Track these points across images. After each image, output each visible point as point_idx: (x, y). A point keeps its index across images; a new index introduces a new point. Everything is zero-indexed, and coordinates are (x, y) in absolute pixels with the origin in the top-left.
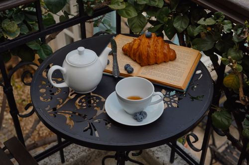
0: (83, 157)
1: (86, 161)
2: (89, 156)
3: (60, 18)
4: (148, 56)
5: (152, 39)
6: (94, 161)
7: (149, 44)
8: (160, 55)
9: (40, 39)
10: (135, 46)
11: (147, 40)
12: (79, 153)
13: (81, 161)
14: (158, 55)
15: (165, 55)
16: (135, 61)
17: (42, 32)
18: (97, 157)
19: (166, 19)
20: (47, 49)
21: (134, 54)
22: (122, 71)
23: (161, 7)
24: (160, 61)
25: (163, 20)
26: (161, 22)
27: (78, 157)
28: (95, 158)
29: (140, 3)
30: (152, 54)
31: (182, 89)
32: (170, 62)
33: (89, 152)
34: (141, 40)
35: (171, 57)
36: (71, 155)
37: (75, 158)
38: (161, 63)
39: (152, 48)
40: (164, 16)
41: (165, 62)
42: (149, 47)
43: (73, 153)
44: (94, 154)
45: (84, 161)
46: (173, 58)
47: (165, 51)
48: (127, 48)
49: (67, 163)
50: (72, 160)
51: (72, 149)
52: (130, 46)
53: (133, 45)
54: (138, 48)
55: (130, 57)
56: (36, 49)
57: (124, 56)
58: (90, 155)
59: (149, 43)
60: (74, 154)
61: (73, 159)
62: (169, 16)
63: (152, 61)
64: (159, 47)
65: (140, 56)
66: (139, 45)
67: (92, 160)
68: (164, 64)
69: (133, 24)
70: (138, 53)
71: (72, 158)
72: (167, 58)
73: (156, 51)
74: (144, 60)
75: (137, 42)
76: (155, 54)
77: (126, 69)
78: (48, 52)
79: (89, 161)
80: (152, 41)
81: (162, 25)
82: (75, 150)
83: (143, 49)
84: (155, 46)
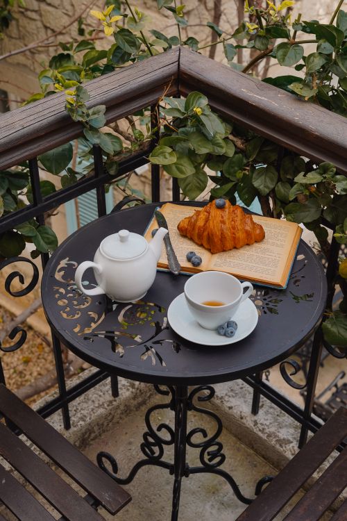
0: (100, 417)
1: (105, 424)
2: (110, 414)
3: (62, 180)
4: (223, 238)
5: (227, 210)
6: (118, 423)
7: (222, 219)
8: (241, 235)
9: (35, 218)
10: (201, 223)
11: (219, 212)
12: (93, 410)
13: (98, 425)
14: (237, 235)
15: (248, 234)
16: (201, 245)
17: (39, 206)
18: (123, 416)
19: (240, 175)
20: (48, 234)
21: (200, 236)
22: (184, 263)
23: (231, 156)
24: (241, 244)
25: (235, 176)
26: (232, 178)
27: (93, 418)
28: (121, 418)
29: (200, 153)
30: (228, 234)
31: (281, 286)
32: (256, 245)
33: (111, 407)
34: (209, 213)
35: (257, 237)
36: (79, 415)
37: (88, 419)
38: (242, 247)
39: (228, 225)
40: (236, 168)
41: (248, 245)
42: (223, 222)
43: (82, 412)
44: (119, 412)
45: (103, 424)
46: (261, 238)
47: (248, 228)
48: (186, 226)
49: (75, 429)
50: (81, 423)
51: (79, 404)
52: (192, 222)
53: (196, 221)
54: (205, 225)
55: (191, 239)
56: (30, 235)
57: (182, 239)
58: (112, 412)
59: (222, 217)
60: (85, 412)
61: (84, 421)
62: (245, 170)
63: (229, 244)
64: (238, 223)
65: (210, 239)
66: (207, 220)
67: (115, 420)
68: (247, 248)
69: (187, 185)
70: (206, 233)
71: (83, 419)
72: (251, 238)
73: (234, 228)
74: (215, 243)
75: (203, 216)
76: (234, 234)
77: (189, 259)
78: (48, 238)
79: (110, 424)
80: (227, 213)
81: (234, 183)
82: (85, 405)
83: (214, 225)
84: (232, 220)
